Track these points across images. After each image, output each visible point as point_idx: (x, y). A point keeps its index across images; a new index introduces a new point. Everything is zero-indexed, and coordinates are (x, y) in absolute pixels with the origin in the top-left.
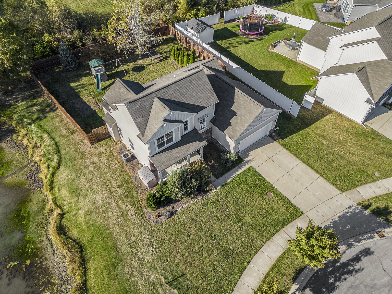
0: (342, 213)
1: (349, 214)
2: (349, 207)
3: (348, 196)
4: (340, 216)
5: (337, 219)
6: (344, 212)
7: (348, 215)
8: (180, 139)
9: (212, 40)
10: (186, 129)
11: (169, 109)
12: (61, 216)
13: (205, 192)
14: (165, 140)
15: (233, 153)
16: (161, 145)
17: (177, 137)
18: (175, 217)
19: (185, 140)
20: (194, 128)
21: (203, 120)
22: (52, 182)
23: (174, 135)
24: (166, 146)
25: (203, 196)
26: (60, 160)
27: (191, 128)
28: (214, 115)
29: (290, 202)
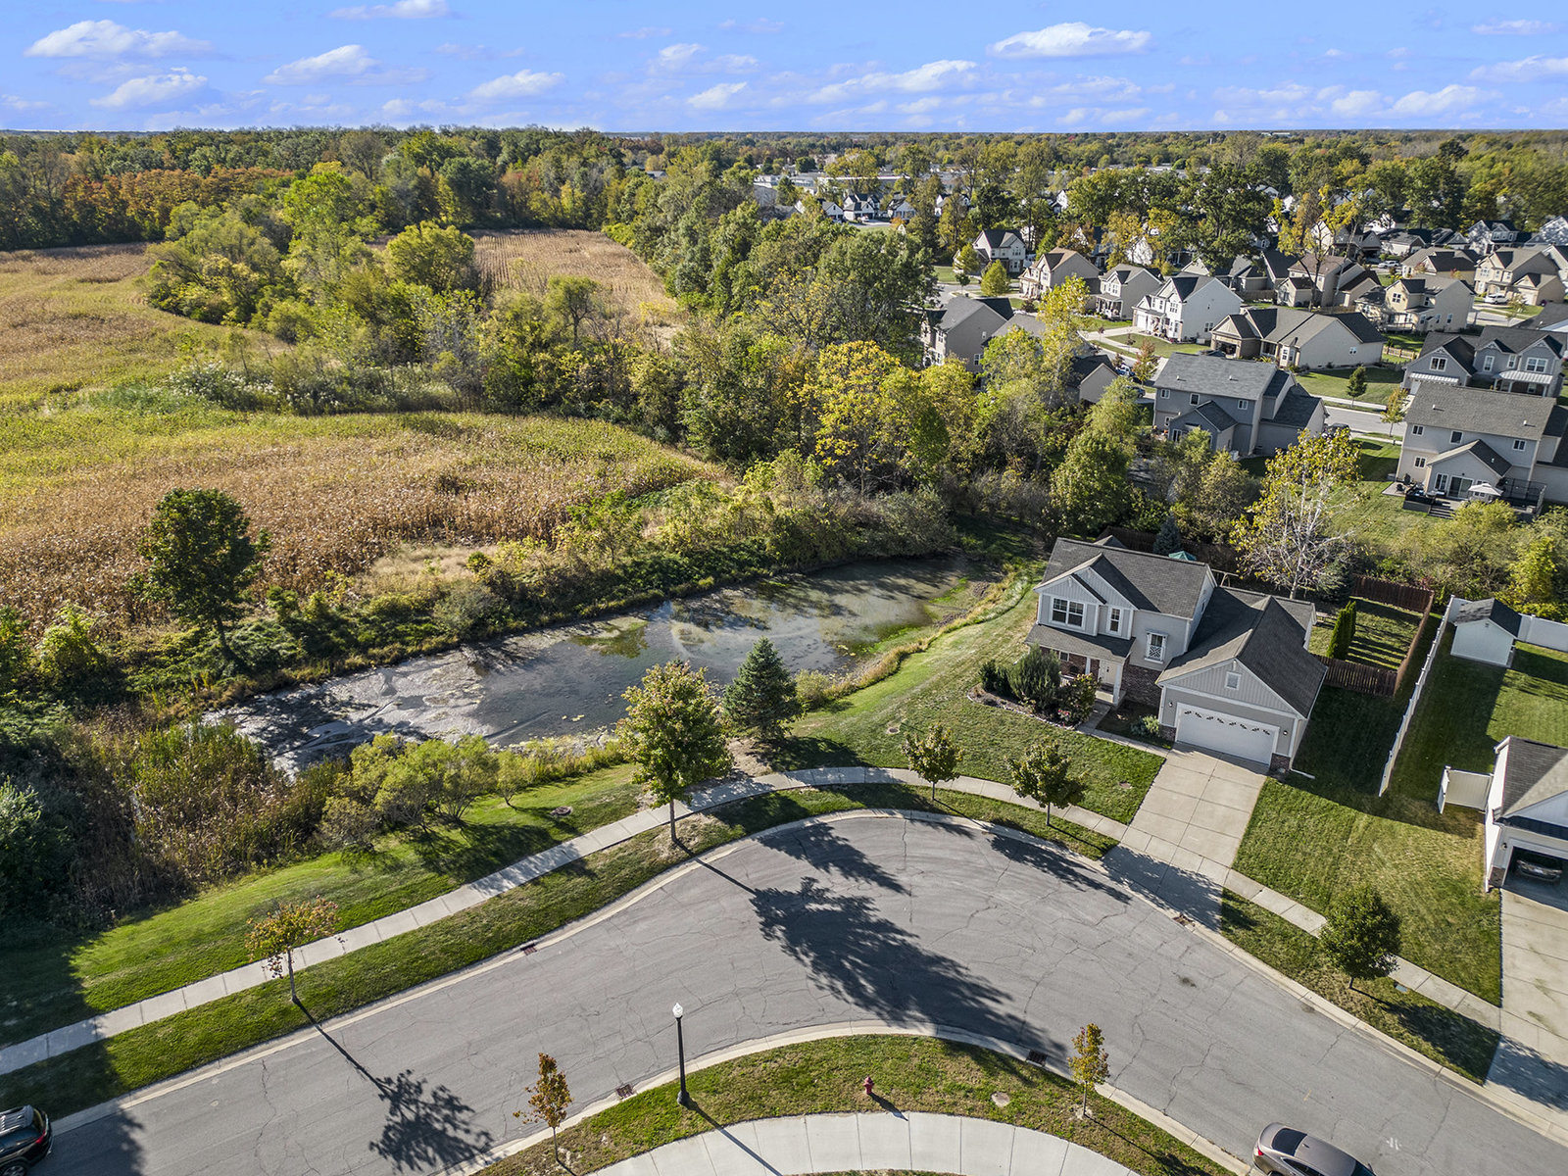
0: (1176, 867)
1: (1184, 875)
2: (1198, 874)
3: (1231, 875)
4: (1167, 865)
5: (1157, 862)
6: (1182, 869)
7: (1181, 874)
8: (1094, 634)
9: (1504, 662)
10: (1114, 626)
11: (1093, 566)
12: (921, 651)
13: (1057, 719)
14: (1068, 612)
15: (1160, 721)
16: (1059, 617)
17: (1090, 625)
18: (991, 708)
19: (1100, 640)
20: (1133, 639)
21: (1157, 640)
22: (955, 629)
23: (1084, 616)
24: (1066, 625)
25: (1049, 720)
26: (990, 619)
27: (1124, 632)
28: (1185, 650)
29: (1137, 808)
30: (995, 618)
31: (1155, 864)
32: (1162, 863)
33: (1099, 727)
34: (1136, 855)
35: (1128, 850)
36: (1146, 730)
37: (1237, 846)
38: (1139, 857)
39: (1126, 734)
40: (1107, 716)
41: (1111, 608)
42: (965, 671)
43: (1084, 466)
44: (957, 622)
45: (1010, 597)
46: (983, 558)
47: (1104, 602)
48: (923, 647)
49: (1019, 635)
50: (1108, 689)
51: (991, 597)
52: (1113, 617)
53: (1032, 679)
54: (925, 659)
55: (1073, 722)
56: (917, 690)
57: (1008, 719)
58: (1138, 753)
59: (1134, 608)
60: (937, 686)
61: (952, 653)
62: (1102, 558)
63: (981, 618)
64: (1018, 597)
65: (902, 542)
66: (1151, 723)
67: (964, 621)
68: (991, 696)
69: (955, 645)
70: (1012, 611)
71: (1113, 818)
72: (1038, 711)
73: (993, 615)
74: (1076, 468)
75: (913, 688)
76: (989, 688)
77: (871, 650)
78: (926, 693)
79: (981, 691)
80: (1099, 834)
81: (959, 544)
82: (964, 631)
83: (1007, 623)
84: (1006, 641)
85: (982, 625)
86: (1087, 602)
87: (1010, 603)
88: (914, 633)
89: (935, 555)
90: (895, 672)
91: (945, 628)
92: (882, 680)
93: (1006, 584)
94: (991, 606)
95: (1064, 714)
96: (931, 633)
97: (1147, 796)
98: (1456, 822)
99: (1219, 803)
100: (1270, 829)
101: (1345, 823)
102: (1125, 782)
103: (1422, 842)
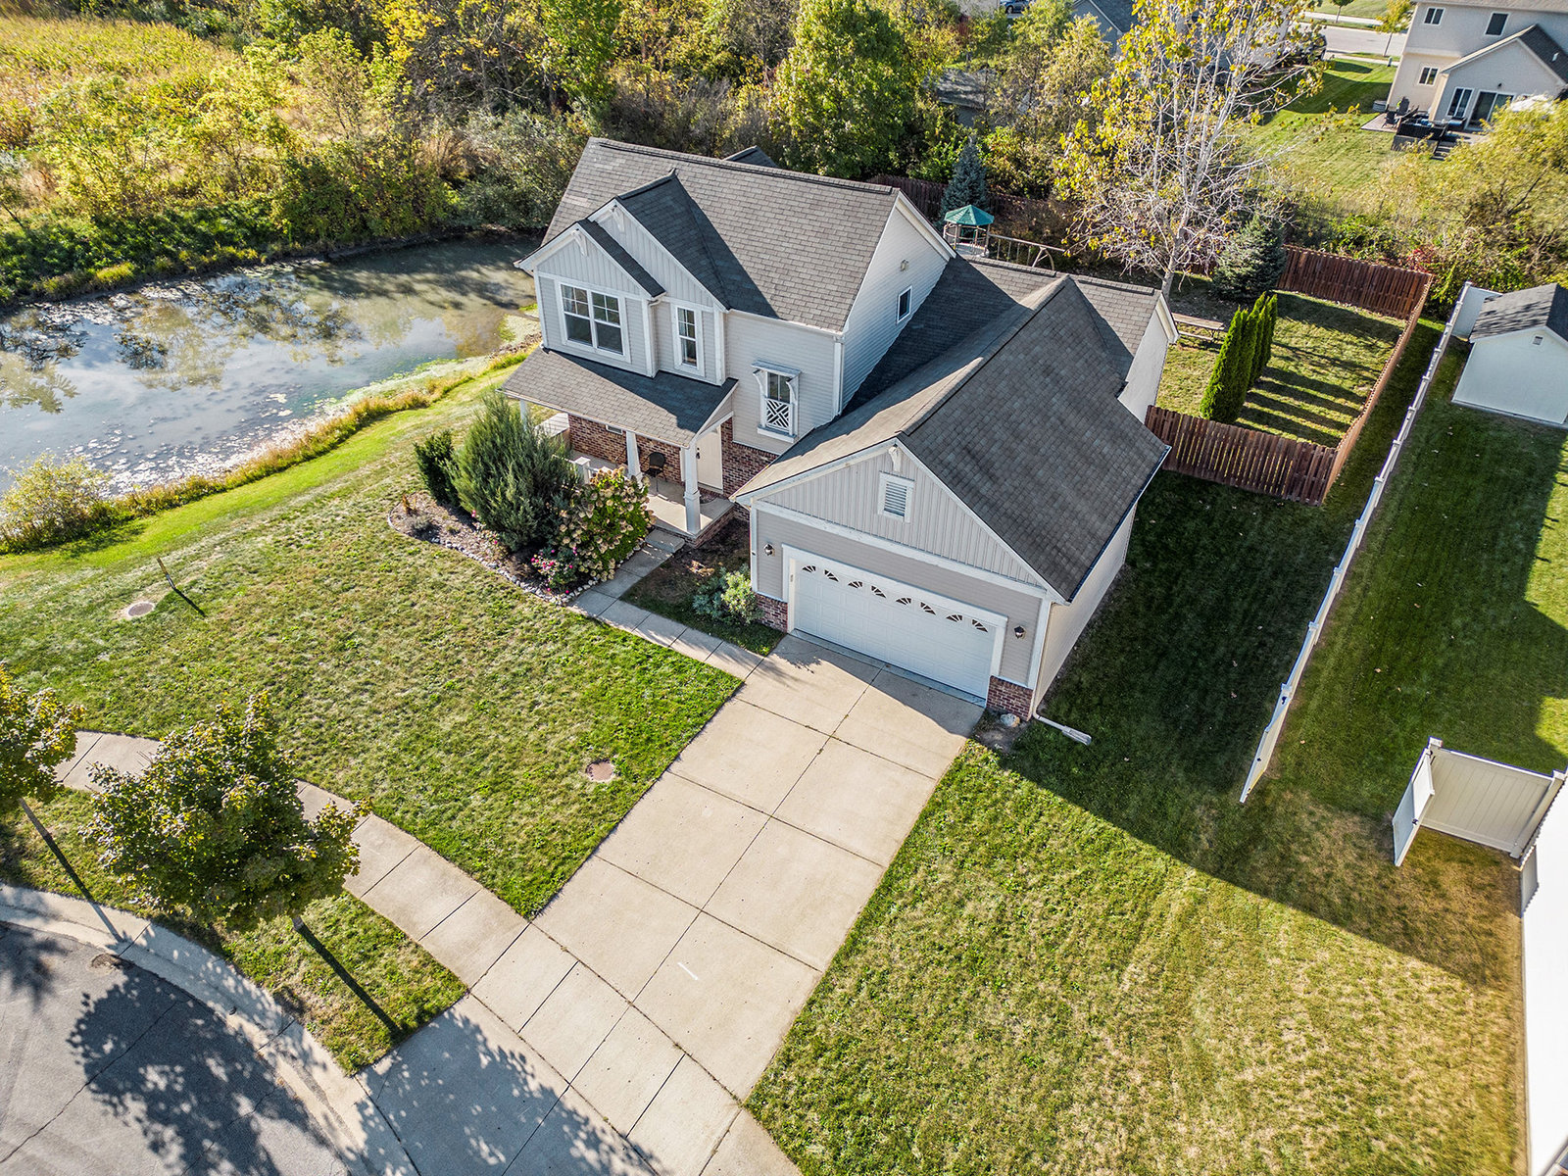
0: (581, 1112)
2: (636, 1149)
4: (558, 1102)
6: (596, 1122)
7: (580, 1148)
8: (651, 373)
10: (690, 353)
13: (535, 577)
14: (592, 318)
15: (753, 583)
16: (578, 330)
17: (638, 355)
19: (661, 387)
20: (731, 382)
21: (778, 390)
23: (623, 326)
24: (593, 351)
27: (710, 368)
29: (589, 852)
31: (526, 1100)
32: (547, 1092)
33: (628, 596)
34: (489, 1053)
35: (477, 1029)
36: (724, 606)
37: (800, 1001)
38: (493, 1062)
39: (683, 614)
40: (667, 565)
41: (674, 305)
47: (659, 292)
48: (432, 397)
52: (683, 330)
53: (485, 480)
55: (566, 584)
57: (434, 573)
59: (720, 305)
60: (352, 490)
62: (669, 181)
71: (504, 894)
72: (504, 555)
78: (315, 505)
80: (428, 960)
86: (625, 294)
90: (322, 453)
95: (546, 565)
97: (640, 809)
98: (1439, 905)
99: (818, 830)
100: (918, 928)
101: (1128, 905)
102: (606, 760)
103: (1333, 989)
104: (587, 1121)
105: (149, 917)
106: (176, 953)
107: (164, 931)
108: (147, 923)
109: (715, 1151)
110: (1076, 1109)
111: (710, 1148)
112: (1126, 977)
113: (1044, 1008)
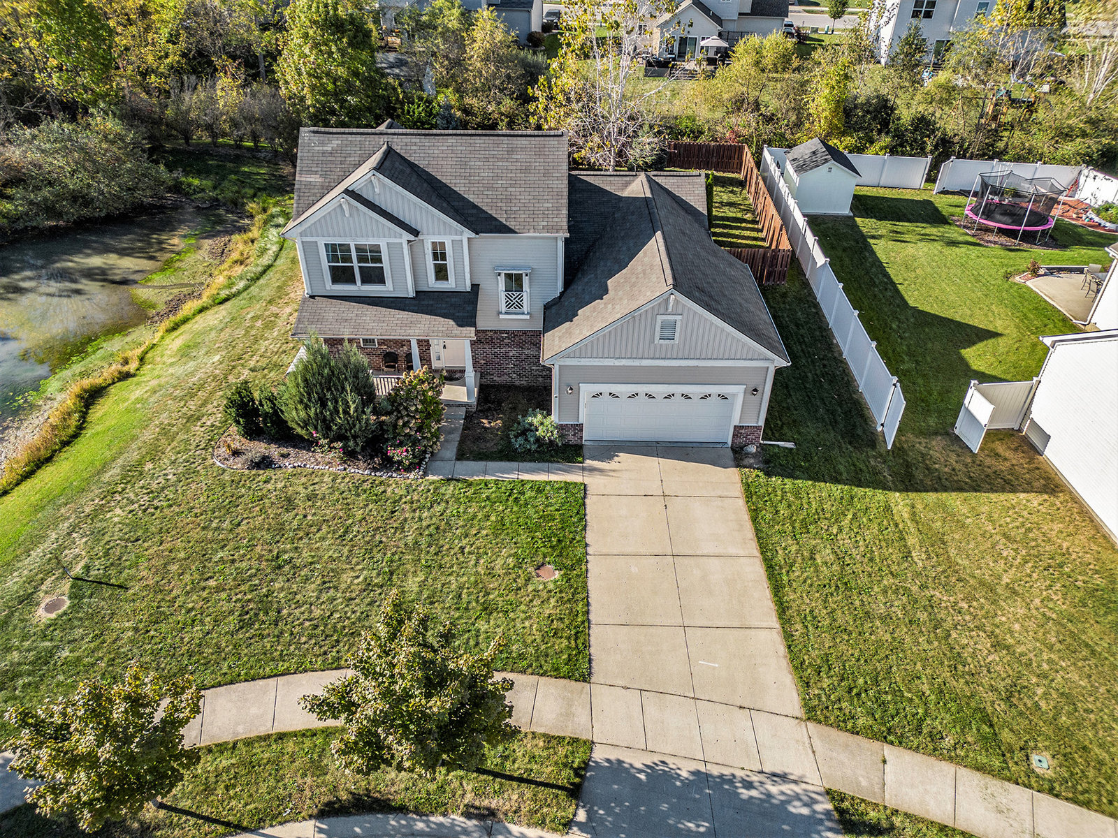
0: (725, 773)
1: (754, 793)
2: (774, 775)
3: (817, 744)
4: (707, 775)
5: (684, 774)
6: (739, 773)
7: (745, 793)
8: (411, 294)
9: (847, 211)
10: (441, 273)
11: (379, 168)
12: (125, 376)
13: (388, 464)
14: (355, 264)
15: (554, 418)
16: (341, 275)
17: (399, 282)
18: (263, 474)
19: (424, 302)
20: (475, 287)
21: (514, 282)
22: (185, 321)
23: (386, 264)
24: (359, 288)
25: (375, 469)
26: (239, 293)
27: (458, 279)
28: (560, 288)
29: (586, 624)
30: (246, 288)
31: (687, 784)
32: (696, 773)
33: (461, 456)
34: (640, 771)
35: (620, 762)
36: (538, 440)
37: (782, 650)
38: (648, 775)
39: (508, 454)
40: (465, 428)
41: (428, 240)
42: (204, 404)
43: (316, 45)
44: (189, 307)
45: (264, 251)
46: (215, 204)
47: (415, 233)
48: (132, 367)
49: (288, 310)
50: (454, 376)
51: (235, 256)
52: (435, 257)
53: (324, 405)
54: (132, 392)
55: (416, 464)
56: (114, 472)
57: (299, 489)
58: (539, 488)
59: (468, 234)
60: (154, 453)
61: (179, 370)
62: (390, 152)
63: (224, 294)
64: (275, 248)
65: (79, 198)
66: (545, 425)
67: (197, 304)
68: (259, 448)
69: (186, 353)
70: (270, 273)
71: (556, 673)
72: (350, 455)
73: (241, 284)
74: (307, 50)
75: (104, 468)
76: (252, 432)
77: (32, 396)
78: (132, 474)
79: (238, 441)
80: (548, 738)
81: (177, 188)
82: (200, 323)
83: (267, 293)
84: (269, 326)
85: (228, 305)
86: (387, 239)
87: (266, 260)
88: (115, 345)
89: (140, 208)
90: (75, 436)
91: (167, 324)
92: (49, 460)
93: (255, 233)
94: (239, 270)
95: (397, 454)
96: (144, 335)
97: (591, 584)
98: (1008, 464)
99: (705, 552)
100: (805, 581)
101: (885, 523)
102: (543, 564)
103: (1002, 522)
104: (733, 776)
105: (311, 817)
106: (357, 830)
107: (333, 820)
108: (312, 822)
109: (814, 752)
110: (954, 635)
111: (810, 752)
112: (916, 559)
113: (896, 592)
